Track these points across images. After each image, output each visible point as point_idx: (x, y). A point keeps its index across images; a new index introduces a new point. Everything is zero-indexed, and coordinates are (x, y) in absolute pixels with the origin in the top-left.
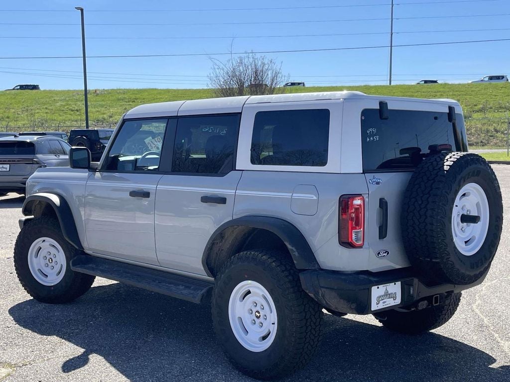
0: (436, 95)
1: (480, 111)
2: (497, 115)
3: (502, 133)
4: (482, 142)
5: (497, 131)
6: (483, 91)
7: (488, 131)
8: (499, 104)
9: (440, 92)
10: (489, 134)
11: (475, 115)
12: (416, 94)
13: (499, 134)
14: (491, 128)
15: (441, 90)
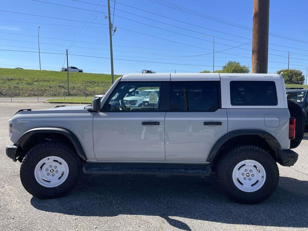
0: (15, 74)
1: (36, 81)
2: (43, 83)
3: (48, 91)
4: (40, 94)
5: (46, 90)
6: (35, 73)
7: (42, 90)
8: (44, 79)
9: (16, 72)
10: (43, 91)
11: (35, 83)
12: (5, 72)
13: (46, 91)
14: (43, 89)
15: (17, 71)
